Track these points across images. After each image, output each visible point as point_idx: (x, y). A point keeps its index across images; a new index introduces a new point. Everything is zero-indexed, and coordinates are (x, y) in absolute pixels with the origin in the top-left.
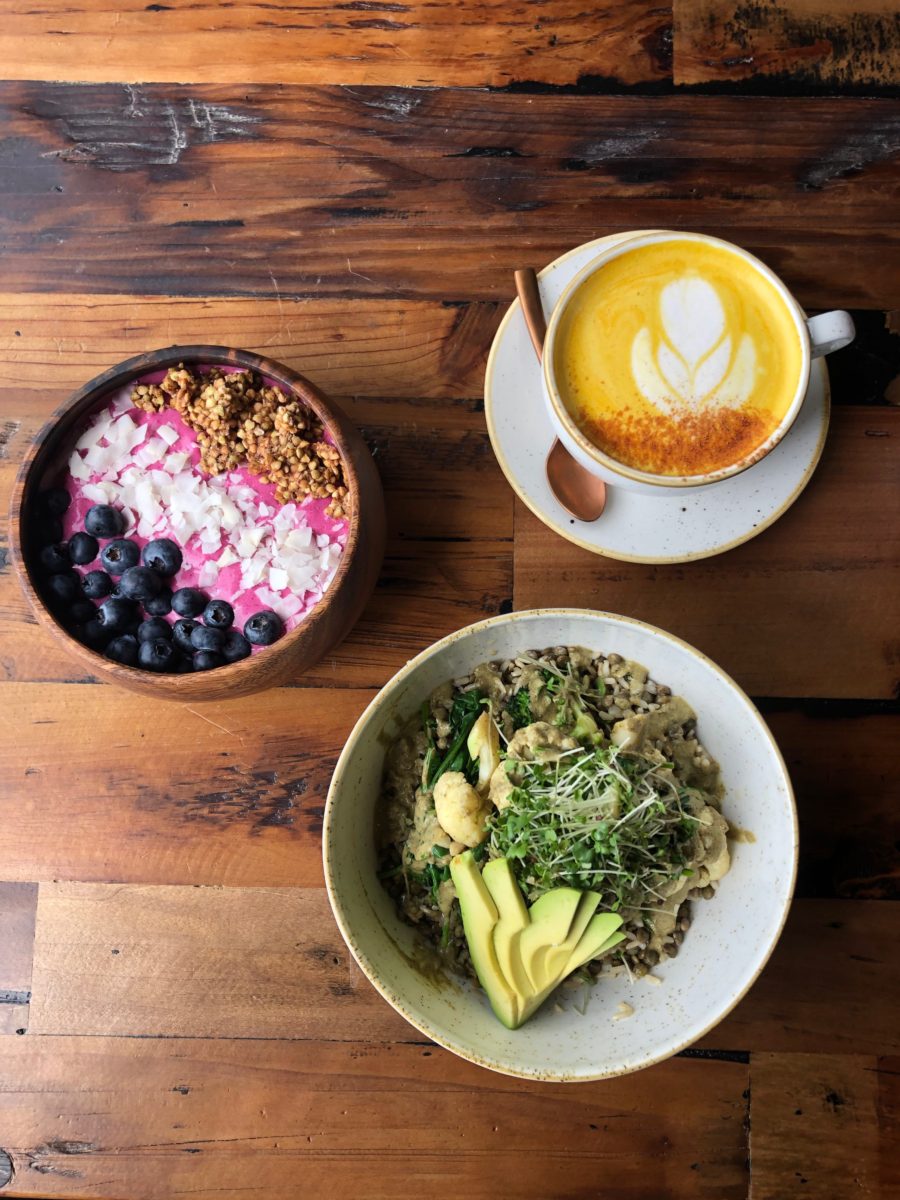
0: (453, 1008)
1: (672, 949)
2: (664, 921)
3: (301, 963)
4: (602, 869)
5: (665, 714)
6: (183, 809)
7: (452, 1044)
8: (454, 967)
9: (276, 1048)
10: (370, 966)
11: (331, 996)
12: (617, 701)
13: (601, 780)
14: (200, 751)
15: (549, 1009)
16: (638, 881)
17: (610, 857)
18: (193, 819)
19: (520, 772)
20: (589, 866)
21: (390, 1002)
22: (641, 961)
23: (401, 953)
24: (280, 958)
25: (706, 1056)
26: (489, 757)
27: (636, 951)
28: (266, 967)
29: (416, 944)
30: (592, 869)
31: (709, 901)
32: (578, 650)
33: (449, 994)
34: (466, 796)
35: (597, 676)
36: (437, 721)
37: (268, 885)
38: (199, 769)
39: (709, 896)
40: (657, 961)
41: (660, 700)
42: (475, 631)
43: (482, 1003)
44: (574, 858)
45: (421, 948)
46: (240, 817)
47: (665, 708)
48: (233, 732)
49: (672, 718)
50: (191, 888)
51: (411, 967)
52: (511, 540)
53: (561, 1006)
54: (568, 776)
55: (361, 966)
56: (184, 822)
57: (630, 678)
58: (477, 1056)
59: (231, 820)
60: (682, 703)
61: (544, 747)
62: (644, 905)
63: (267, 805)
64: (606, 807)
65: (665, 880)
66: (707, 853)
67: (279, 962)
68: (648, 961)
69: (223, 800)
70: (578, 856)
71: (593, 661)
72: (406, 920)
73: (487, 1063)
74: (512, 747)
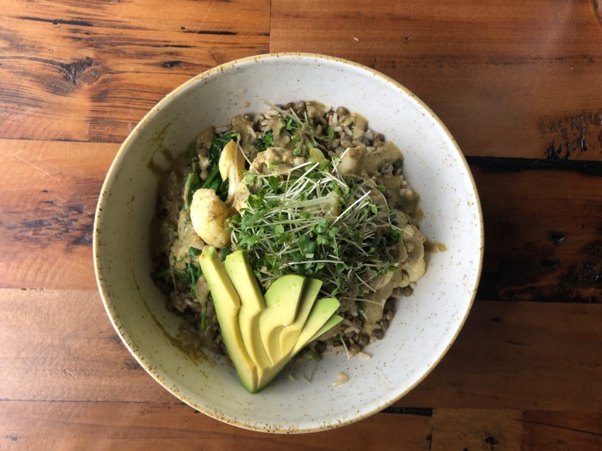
0: (206, 377)
1: (380, 333)
2: (373, 312)
3: (103, 346)
4: (323, 259)
5: (379, 154)
6: (12, 232)
7: (198, 405)
8: (211, 346)
9: (84, 407)
10: (131, 342)
11: (125, 369)
12: (342, 143)
13: (324, 187)
14: (26, 188)
15: (284, 378)
16: (354, 272)
17: (331, 250)
18: (21, 239)
19: (259, 183)
20: (311, 256)
21: (147, 370)
22: (356, 342)
23: (166, 334)
24: (87, 342)
25: (401, 412)
26: (235, 176)
27: (352, 335)
28: (76, 349)
29: (181, 329)
30: (315, 258)
31: (409, 297)
32: (313, 104)
33: (204, 366)
34: (212, 204)
35: (328, 126)
36: (199, 156)
37: (79, 289)
38: (26, 202)
39: (408, 294)
40: (368, 343)
41: (375, 144)
42: (224, 70)
43: (231, 373)
44: (299, 249)
45: (185, 331)
46: (57, 238)
47: (379, 150)
48: (52, 175)
49: (384, 158)
50: (20, 291)
51: (174, 345)
52: (268, 35)
53: (294, 376)
54: (297, 184)
55: (124, 341)
56: (13, 241)
57: (353, 127)
58: (218, 414)
59: (51, 240)
60: (392, 147)
61: (280, 163)
62: (358, 297)
63: (78, 230)
64: (328, 207)
65: (376, 274)
66: (410, 256)
67: (87, 345)
68: (361, 342)
69: (44, 225)
70: (303, 248)
71: (325, 114)
72: (174, 310)
73: (227, 419)
74: (252, 167)
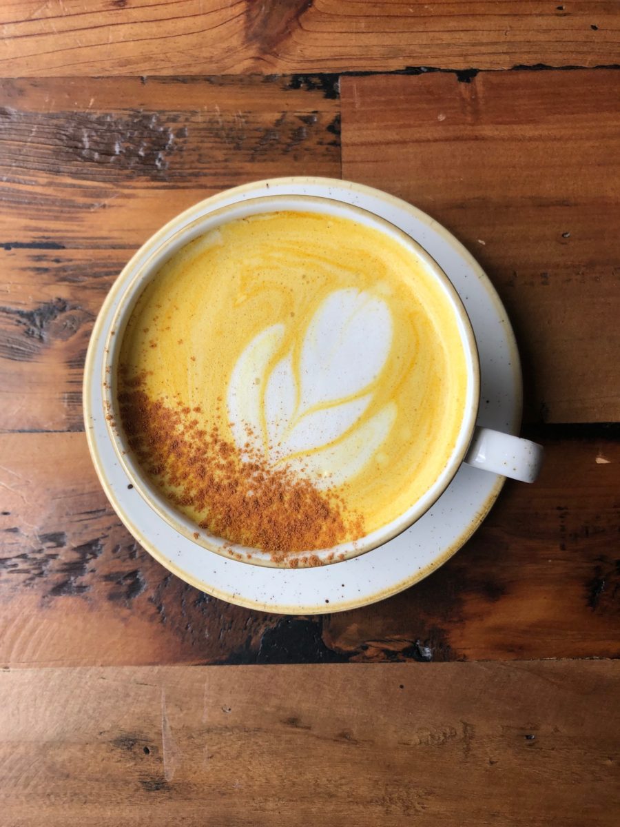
3: (104, 755)
11: (142, 792)
24: (80, 750)
28: (64, 761)
37: (63, 665)
46: (27, 586)
48: (14, 487)
59: (16, 590)
63: (58, 571)
69: (6, 567)
